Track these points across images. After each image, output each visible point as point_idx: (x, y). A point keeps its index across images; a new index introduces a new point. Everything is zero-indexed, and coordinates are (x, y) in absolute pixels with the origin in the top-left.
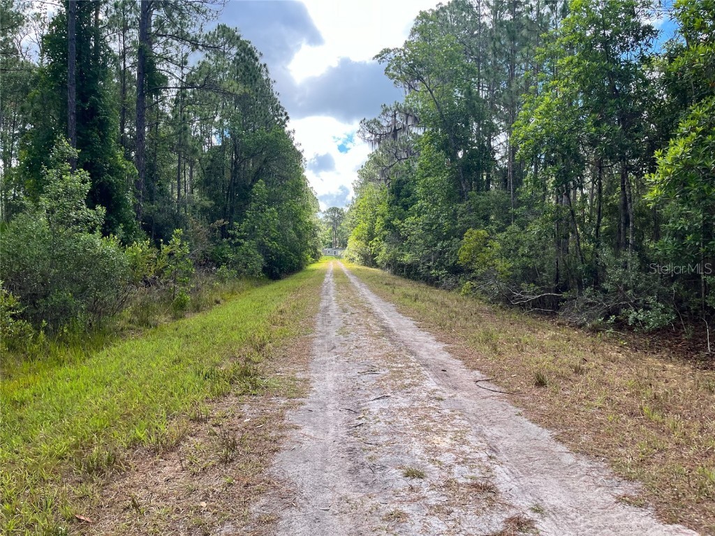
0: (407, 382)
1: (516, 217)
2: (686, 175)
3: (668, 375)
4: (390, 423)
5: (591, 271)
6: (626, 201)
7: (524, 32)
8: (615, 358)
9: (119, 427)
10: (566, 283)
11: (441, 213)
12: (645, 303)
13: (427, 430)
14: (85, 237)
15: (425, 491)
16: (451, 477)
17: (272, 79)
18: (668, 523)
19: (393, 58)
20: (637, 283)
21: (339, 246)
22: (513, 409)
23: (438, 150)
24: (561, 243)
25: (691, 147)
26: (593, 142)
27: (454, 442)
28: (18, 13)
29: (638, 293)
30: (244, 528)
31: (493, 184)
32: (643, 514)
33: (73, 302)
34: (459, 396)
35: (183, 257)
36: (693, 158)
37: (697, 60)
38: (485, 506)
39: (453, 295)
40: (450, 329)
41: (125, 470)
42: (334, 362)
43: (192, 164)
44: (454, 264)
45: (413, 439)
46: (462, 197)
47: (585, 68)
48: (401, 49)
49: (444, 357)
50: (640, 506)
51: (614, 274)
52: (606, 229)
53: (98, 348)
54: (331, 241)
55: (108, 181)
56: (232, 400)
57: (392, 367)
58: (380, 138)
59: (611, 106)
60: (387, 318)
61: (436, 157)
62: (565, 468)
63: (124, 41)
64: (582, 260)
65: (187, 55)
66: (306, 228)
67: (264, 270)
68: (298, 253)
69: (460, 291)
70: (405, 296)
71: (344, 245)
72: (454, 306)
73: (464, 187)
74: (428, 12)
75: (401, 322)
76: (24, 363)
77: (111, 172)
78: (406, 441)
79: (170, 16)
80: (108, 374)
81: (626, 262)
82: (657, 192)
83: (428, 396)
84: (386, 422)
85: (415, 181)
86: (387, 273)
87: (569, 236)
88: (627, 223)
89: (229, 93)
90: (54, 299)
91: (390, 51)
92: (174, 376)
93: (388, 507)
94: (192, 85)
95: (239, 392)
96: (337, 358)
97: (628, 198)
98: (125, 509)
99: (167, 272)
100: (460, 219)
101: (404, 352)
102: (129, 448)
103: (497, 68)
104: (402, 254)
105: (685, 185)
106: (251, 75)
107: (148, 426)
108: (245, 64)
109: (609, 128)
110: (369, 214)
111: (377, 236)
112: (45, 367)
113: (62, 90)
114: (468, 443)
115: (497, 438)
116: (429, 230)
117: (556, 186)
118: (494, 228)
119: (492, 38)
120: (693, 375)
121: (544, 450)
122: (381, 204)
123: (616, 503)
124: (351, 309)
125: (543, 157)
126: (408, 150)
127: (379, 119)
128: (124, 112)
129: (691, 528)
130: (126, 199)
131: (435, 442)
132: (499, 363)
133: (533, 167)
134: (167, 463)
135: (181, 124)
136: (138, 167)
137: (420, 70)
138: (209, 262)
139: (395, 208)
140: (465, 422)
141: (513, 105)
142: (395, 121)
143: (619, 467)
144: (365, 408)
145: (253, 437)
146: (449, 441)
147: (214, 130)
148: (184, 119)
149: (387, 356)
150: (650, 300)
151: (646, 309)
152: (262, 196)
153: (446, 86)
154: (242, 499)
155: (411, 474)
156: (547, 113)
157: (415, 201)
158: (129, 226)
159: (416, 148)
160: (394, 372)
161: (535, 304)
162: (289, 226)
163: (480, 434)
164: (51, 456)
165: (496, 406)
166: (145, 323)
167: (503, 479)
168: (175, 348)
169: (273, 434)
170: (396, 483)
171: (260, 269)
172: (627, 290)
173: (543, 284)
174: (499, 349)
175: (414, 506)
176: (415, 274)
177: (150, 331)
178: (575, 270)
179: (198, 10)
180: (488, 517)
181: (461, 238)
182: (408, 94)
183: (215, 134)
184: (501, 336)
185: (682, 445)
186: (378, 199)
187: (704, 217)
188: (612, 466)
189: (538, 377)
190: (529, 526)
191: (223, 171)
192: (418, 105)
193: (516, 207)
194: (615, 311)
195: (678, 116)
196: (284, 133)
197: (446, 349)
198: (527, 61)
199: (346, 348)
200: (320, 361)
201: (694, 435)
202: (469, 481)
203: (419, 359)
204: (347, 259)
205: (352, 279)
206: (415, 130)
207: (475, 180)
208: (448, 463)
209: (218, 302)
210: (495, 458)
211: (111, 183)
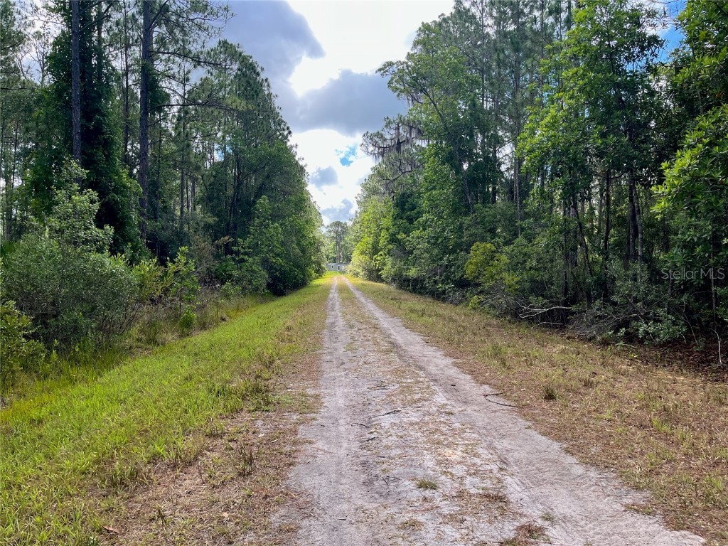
0: (417, 397)
1: (523, 229)
2: (693, 186)
3: (679, 387)
4: (401, 437)
5: (600, 284)
6: (635, 212)
7: (528, 43)
8: (625, 371)
9: (138, 442)
10: (576, 295)
11: (447, 226)
12: (655, 316)
13: (438, 443)
14: (94, 256)
15: (438, 501)
16: (463, 488)
17: (274, 94)
18: (675, 530)
19: (396, 71)
20: (647, 295)
21: (343, 260)
22: (522, 423)
23: (443, 163)
24: (569, 255)
25: (698, 159)
26: (601, 154)
27: (465, 455)
28: (20, 32)
29: (648, 305)
30: (266, 537)
31: (499, 196)
32: (651, 521)
33: (83, 322)
34: (469, 410)
35: (189, 274)
36: (700, 169)
37: (703, 72)
38: (497, 515)
39: (460, 309)
40: (459, 344)
41: (147, 483)
42: (344, 379)
43: (194, 180)
44: (460, 278)
45: (425, 452)
46: (468, 210)
47: (590, 81)
48: (404, 62)
49: (453, 372)
50: (649, 514)
51: (624, 286)
52: (615, 240)
53: (109, 367)
54: (335, 256)
55: (113, 200)
56: (246, 416)
57: (401, 382)
58: (384, 151)
59: (618, 117)
60: (395, 334)
61: (441, 170)
62: (574, 479)
63: (126, 59)
64: (591, 273)
65: (189, 72)
66: (310, 243)
67: (269, 286)
68: (302, 269)
69: (467, 305)
70: (412, 311)
71: (349, 260)
72: (461, 319)
73: (469, 199)
74: (430, 24)
75: (409, 337)
76: (37, 383)
77: (116, 190)
78: (418, 454)
79: (171, 32)
80: (121, 392)
81: (635, 275)
82: (665, 204)
83: (438, 410)
84: (397, 436)
85: (419, 194)
86: (393, 287)
87: (577, 248)
88: (636, 236)
89: (232, 109)
90: (65, 319)
91: (393, 64)
92: (187, 393)
93: (403, 516)
94: (194, 102)
95: (252, 408)
96: (347, 374)
97: (636, 209)
98: (150, 520)
99: (172, 290)
100: (466, 233)
101: (413, 368)
102: (149, 463)
103: (501, 79)
104: (408, 269)
105: (693, 197)
106: (253, 90)
107: (166, 442)
108: (246, 79)
109: (615, 139)
110: (373, 229)
111: (381, 250)
112: (58, 386)
113: (66, 110)
114: (479, 456)
115: (507, 450)
116: (435, 244)
117: (563, 198)
118: (501, 241)
119: (496, 50)
120: (704, 387)
121: (554, 462)
122: (385, 217)
123: (625, 511)
124: (358, 325)
125: (549, 169)
126: (412, 163)
127: (382, 132)
128: (127, 130)
129: (697, 534)
130: (131, 218)
131: (447, 454)
132: (508, 377)
133: (539, 178)
134: (186, 477)
135: (184, 141)
136: (143, 186)
137: (424, 82)
138: (214, 279)
139: (399, 222)
140: (475, 435)
141: (518, 117)
142: (399, 134)
143: (627, 477)
144: (376, 422)
145: (269, 452)
146: (460, 453)
147: (216, 146)
148: (187, 136)
149: (396, 372)
150: (661, 312)
151: (657, 321)
152: (266, 212)
153: (450, 99)
154: (262, 510)
155: (423, 485)
156: (552, 125)
157: (420, 214)
158: (135, 244)
159: (420, 161)
160: (404, 387)
161: (543, 317)
162: (292, 242)
163: (490, 447)
164: (74, 471)
165: (505, 419)
166: (153, 341)
167: (514, 489)
168: (185, 366)
169: (288, 448)
170: (410, 494)
171: (265, 286)
172: (637, 302)
173: (552, 297)
174: (507, 364)
175: (428, 516)
176: (422, 288)
177: (157, 349)
178: (584, 283)
179: (200, 27)
180: (500, 525)
181: (468, 251)
182: (411, 107)
183: (217, 150)
184: (510, 350)
185: (691, 456)
186: (382, 212)
187: (713, 227)
188: (621, 476)
189: (547, 392)
190: (540, 533)
191: (226, 187)
192: (422, 118)
193: (523, 219)
194: (626, 324)
195: (685, 126)
196: (286, 147)
197: (455, 365)
198: (531, 72)
199: (355, 364)
200: (330, 377)
201: (702, 446)
202: (481, 491)
203: (428, 374)
204: (351, 273)
205: (357, 294)
206: (418, 142)
207: (481, 193)
208: (461, 474)
209: (223, 320)
210: (506, 470)
211: (116, 202)
